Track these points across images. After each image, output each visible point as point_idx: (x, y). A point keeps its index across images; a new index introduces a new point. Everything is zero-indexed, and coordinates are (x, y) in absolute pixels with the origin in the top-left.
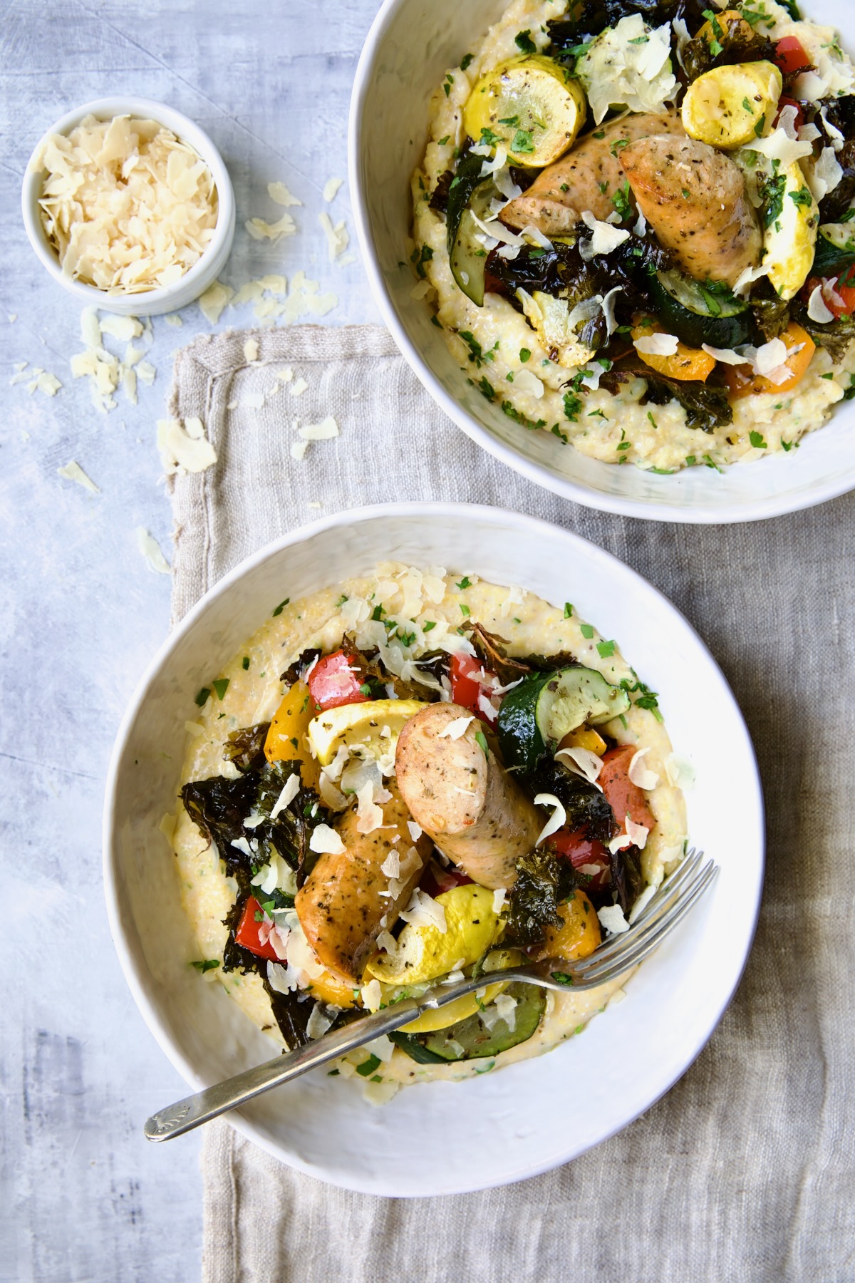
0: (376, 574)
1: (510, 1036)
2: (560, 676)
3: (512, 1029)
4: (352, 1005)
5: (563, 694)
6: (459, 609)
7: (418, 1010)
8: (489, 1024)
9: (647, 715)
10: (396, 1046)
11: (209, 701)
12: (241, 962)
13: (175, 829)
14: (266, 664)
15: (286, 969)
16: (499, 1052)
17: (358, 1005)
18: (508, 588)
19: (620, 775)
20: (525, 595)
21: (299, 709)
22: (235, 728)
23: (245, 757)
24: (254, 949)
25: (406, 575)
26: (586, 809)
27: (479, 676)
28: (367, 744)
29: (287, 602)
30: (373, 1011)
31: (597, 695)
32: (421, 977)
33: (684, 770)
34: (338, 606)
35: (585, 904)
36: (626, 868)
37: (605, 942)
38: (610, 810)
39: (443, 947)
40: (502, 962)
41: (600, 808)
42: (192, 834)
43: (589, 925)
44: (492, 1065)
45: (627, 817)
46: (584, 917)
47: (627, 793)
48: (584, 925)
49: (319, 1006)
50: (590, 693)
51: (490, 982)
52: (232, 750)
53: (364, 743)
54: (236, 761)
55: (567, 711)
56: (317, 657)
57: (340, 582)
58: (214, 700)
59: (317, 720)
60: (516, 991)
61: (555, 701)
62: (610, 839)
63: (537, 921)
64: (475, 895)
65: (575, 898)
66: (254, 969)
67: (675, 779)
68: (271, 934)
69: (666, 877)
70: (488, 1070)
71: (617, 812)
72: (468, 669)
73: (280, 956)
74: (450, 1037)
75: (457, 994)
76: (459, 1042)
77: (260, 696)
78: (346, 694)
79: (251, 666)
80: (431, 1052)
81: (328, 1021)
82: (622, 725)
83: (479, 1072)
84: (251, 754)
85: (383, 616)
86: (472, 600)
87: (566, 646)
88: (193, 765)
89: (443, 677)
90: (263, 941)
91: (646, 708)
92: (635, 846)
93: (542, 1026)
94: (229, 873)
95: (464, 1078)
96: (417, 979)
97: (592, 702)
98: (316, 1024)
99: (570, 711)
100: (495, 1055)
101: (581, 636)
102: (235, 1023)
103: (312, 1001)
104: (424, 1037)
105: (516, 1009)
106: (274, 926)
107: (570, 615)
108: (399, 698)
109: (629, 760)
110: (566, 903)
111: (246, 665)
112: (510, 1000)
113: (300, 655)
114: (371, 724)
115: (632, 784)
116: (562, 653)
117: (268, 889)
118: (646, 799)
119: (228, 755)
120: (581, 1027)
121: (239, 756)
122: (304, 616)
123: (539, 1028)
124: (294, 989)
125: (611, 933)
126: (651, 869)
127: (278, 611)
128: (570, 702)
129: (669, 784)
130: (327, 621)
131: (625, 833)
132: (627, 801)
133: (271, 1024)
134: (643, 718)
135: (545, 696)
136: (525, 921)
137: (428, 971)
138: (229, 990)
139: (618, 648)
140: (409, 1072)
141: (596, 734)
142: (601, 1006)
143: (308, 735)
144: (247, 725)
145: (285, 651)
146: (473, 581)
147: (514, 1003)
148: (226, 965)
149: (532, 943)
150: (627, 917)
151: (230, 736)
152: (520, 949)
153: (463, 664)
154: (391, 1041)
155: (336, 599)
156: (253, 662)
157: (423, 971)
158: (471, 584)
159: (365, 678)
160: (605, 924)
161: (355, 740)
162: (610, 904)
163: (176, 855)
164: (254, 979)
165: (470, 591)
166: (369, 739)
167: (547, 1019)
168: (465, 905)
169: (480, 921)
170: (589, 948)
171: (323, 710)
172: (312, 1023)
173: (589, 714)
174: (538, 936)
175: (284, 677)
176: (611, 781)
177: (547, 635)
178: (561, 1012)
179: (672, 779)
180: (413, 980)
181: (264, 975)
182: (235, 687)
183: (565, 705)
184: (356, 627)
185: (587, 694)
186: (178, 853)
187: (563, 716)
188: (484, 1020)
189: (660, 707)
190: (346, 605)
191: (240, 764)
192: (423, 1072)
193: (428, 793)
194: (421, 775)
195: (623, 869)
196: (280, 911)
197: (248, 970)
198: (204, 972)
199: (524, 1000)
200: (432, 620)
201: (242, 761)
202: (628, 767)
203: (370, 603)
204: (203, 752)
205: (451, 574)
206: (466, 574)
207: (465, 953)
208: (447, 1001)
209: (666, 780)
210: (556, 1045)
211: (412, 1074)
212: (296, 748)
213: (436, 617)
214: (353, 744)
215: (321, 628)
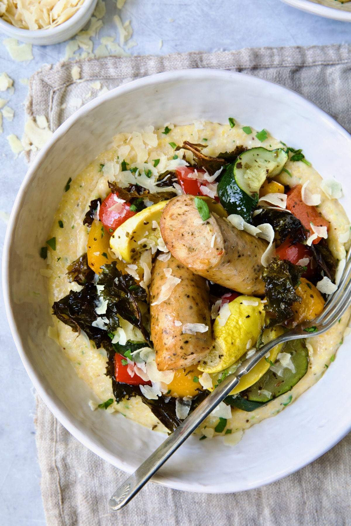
0: (115, 145)
1: (294, 376)
2: (241, 159)
3: (294, 371)
4: (197, 391)
5: (248, 167)
6: (170, 146)
7: (237, 378)
8: (279, 373)
9: (300, 164)
10: (232, 408)
11: (49, 254)
12: (125, 393)
13: (58, 335)
14: (72, 220)
15: (151, 386)
16: (292, 387)
17: (200, 391)
18: (194, 124)
19: (298, 202)
20: (204, 124)
21: (99, 236)
22: (69, 263)
23: (81, 276)
24: (129, 382)
25: (131, 139)
26: (285, 225)
27: (194, 175)
28: (147, 237)
29: (70, 180)
30: (211, 390)
31: (267, 159)
32: (231, 361)
33: (334, 186)
34: (100, 171)
35: (308, 284)
36: (322, 255)
37: (327, 302)
38: (300, 223)
39: (235, 338)
40: (273, 335)
41: (294, 223)
42: (68, 333)
43: (315, 296)
44: (291, 398)
45: (311, 224)
46: (310, 292)
47: (306, 211)
48: (312, 296)
49: (179, 401)
50: (263, 160)
51: (271, 348)
52: (72, 276)
53: (145, 237)
54: (77, 280)
55: (254, 175)
56: (98, 203)
57: (97, 158)
58: (51, 253)
59: (113, 237)
60: (287, 348)
61: (245, 173)
62: (306, 240)
63: (286, 303)
64: (241, 303)
65: (301, 283)
66: (133, 394)
67: (331, 194)
68: (135, 369)
69: (347, 252)
70: (290, 402)
71: (304, 223)
72: (186, 174)
73: (145, 379)
74: (260, 389)
75: (256, 361)
76: (266, 389)
77: (76, 240)
78: (123, 215)
79: (65, 225)
80: (253, 401)
81: (187, 407)
82: (288, 175)
83: (286, 405)
84: (84, 273)
85: (128, 167)
86: (175, 138)
87: (238, 143)
88: (54, 294)
89: (174, 184)
90: (132, 375)
91: (298, 160)
92: (323, 239)
93: (311, 364)
94: (98, 347)
95: (278, 412)
96: (229, 362)
97: (266, 164)
98: (181, 412)
99: (256, 174)
100: (290, 390)
101: (245, 134)
102: (135, 430)
103: (173, 399)
104: (244, 393)
105: (291, 358)
106: (135, 364)
107: (234, 125)
108: (154, 204)
109: (300, 193)
110: (297, 287)
111: (61, 225)
112: (285, 355)
113: (89, 206)
114: (145, 224)
115: (307, 206)
116: (237, 147)
117: (123, 342)
118: (319, 212)
119: (71, 279)
120: (333, 358)
121: (77, 276)
122: (83, 184)
123: (309, 366)
124: (160, 395)
125: (329, 295)
126: (337, 250)
127: (67, 188)
128: (253, 170)
129: (328, 199)
130: (97, 182)
131: (313, 233)
132: (308, 216)
133: (156, 424)
134: (298, 167)
135: (237, 173)
136: (279, 306)
137: (233, 355)
138: (125, 414)
139: (268, 132)
140: (245, 420)
141: (275, 182)
142: (340, 341)
143: (111, 249)
144: (75, 259)
145: (80, 208)
146: (171, 127)
147: (289, 356)
148: (117, 398)
149: (286, 319)
150: (334, 282)
151: (68, 269)
152: (281, 324)
153: (183, 173)
154: (227, 405)
155: (98, 168)
156: (65, 222)
157: (230, 356)
158: (170, 130)
159: (130, 202)
160: (323, 291)
161: (140, 237)
162: (321, 278)
163: (64, 349)
164: (136, 401)
165: (172, 133)
166: (147, 233)
167: (312, 359)
168: (238, 310)
169: (250, 315)
170: (320, 307)
171: (114, 229)
172: (178, 411)
173: (267, 171)
174: (289, 314)
175: (85, 222)
176: (294, 207)
177: (225, 141)
178: (318, 352)
179: (329, 195)
180: (227, 364)
181: (141, 394)
182: (60, 240)
183: (251, 173)
184: (115, 178)
185: (260, 161)
186: (65, 347)
187: (253, 179)
188: (276, 372)
189: (307, 157)
190: (105, 169)
191: (80, 282)
192: (253, 417)
193: (191, 250)
194: (182, 242)
195: (320, 256)
196: (135, 352)
197: (130, 396)
198: (106, 409)
199: (294, 352)
200: (157, 158)
201: (80, 279)
202: (301, 197)
203: (117, 162)
204: (56, 284)
205: (157, 129)
206: (165, 126)
207: (249, 336)
208: (251, 367)
209: (326, 197)
210: (323, 373)
211: (247, 421)
212: (107, 258)
213: (158, 155)
214: (140, 240)
215: (95, 187)
